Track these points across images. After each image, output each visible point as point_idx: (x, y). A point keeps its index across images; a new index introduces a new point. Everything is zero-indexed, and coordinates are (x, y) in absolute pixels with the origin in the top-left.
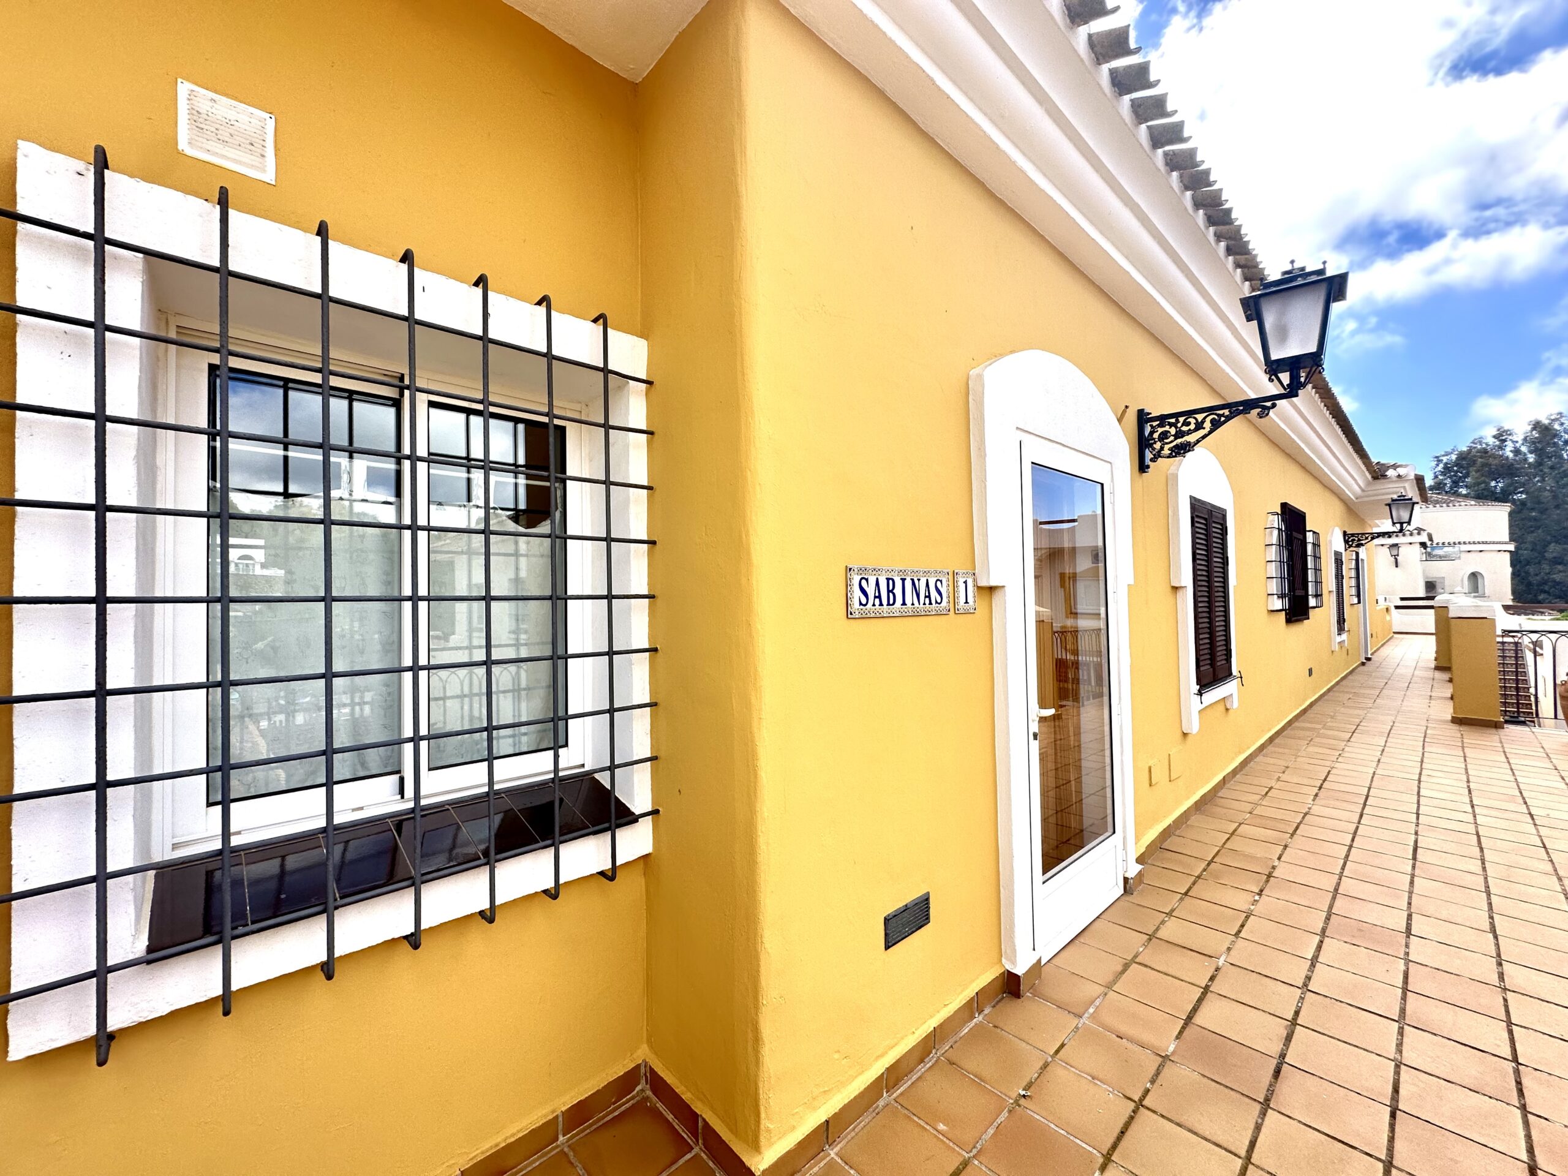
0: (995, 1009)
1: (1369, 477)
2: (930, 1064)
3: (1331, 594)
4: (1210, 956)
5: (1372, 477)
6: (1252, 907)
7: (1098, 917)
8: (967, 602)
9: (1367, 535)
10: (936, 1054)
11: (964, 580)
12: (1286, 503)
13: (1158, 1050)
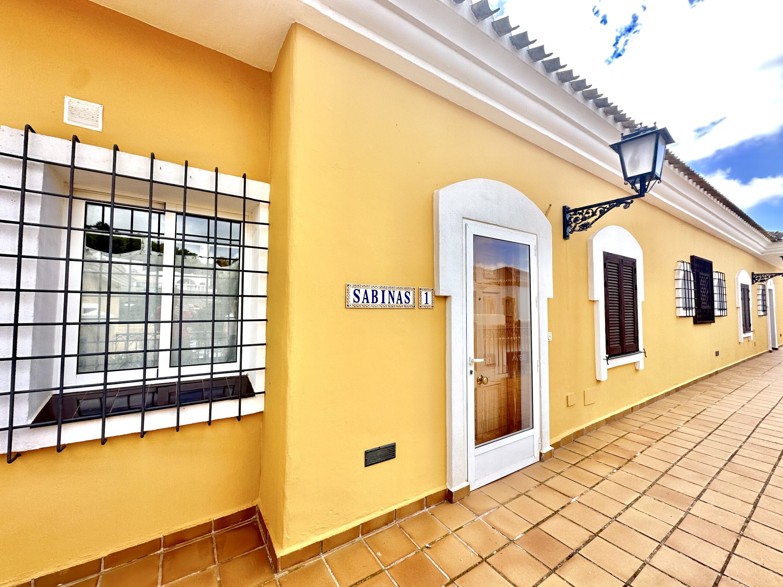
0: (437, 507)
1: (769, 241)
2: (391, 526)
3: (738, 309)
4: (568, 497)
5: (771, 241)
6: (609, 475)
7: (518, 471)
8: (427, 303)
9: (768, 275)
10: (395, 522)
11: (426, 292)
12: (693, 256)
13: (510, 536)
